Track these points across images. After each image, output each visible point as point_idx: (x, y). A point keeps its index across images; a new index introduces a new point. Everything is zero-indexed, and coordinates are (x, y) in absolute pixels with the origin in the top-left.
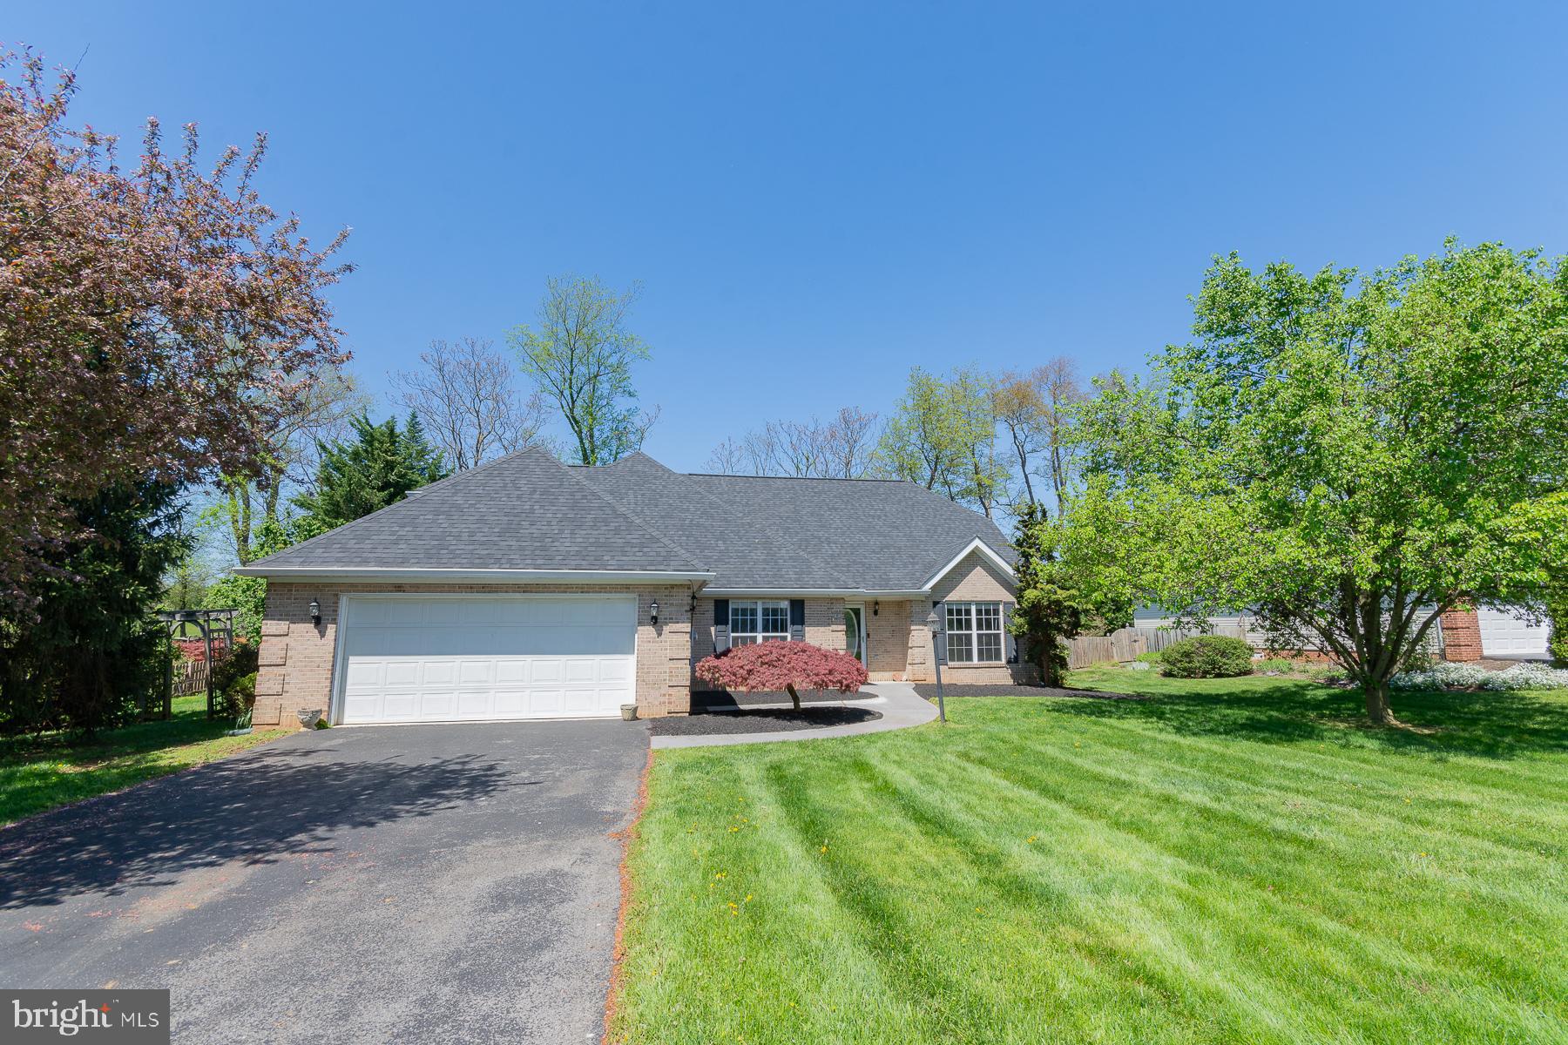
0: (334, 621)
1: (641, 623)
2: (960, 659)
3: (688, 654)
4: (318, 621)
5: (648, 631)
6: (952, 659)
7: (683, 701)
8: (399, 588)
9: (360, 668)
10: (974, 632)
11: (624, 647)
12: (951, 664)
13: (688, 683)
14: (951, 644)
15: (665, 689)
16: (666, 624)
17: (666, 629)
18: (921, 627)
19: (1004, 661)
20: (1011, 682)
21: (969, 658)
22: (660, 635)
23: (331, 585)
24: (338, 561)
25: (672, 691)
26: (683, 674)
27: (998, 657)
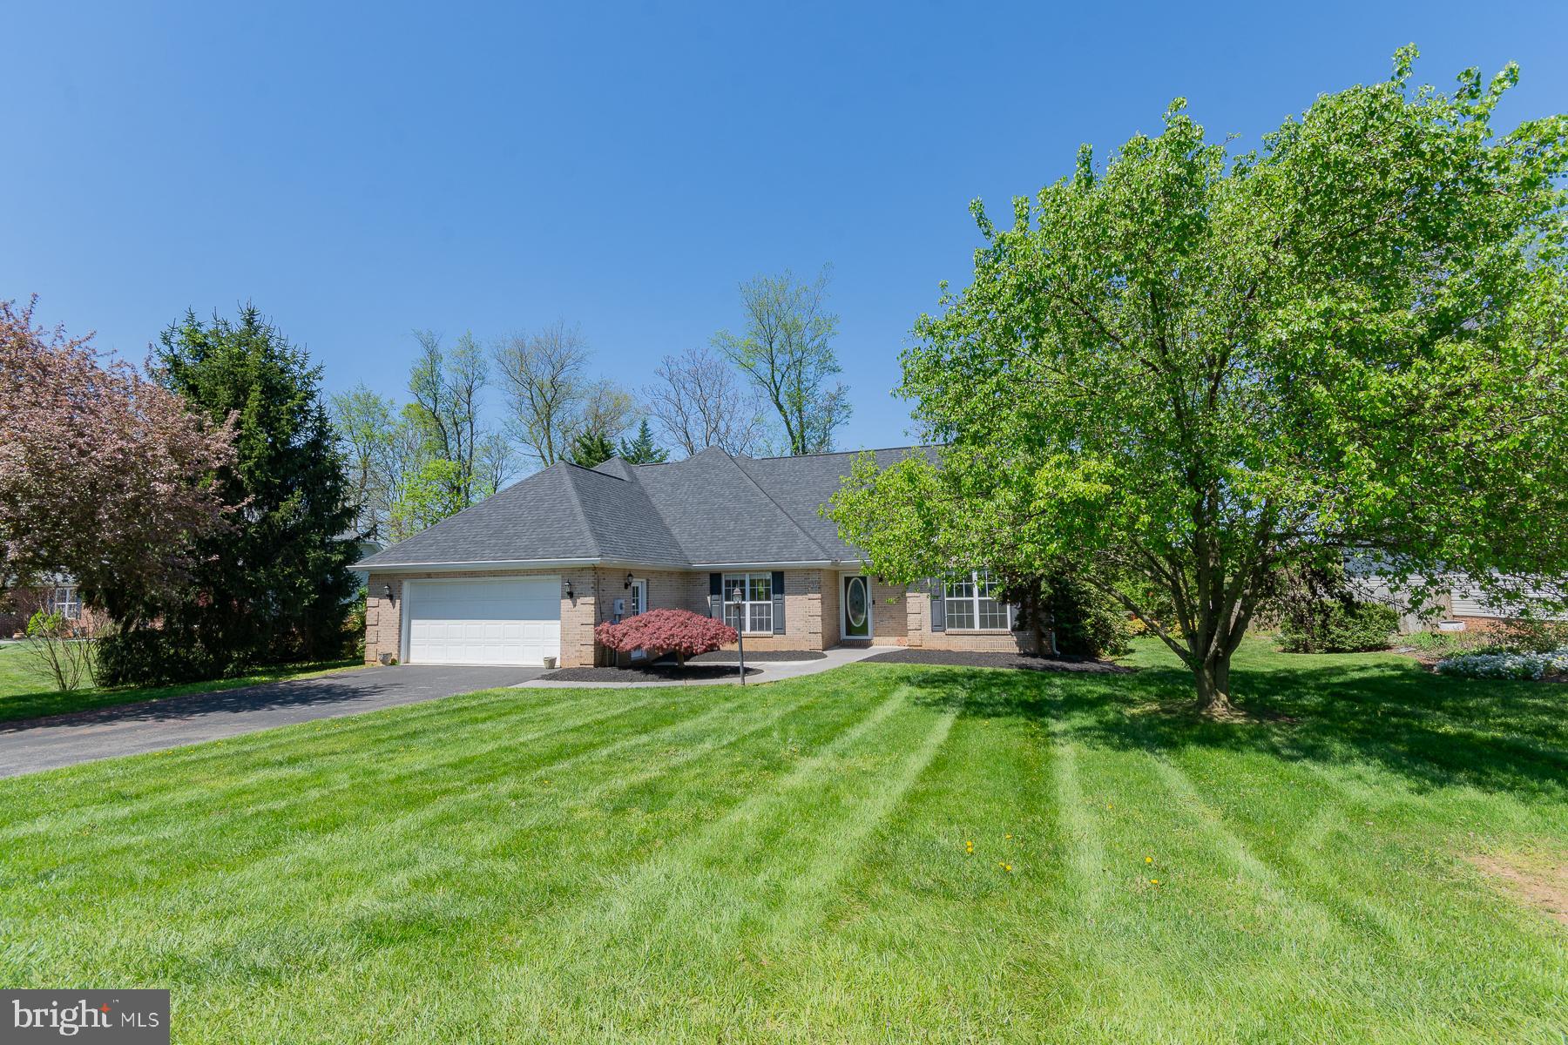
0: (399, 598)
1: (563, 598)
2: (961, 625)
3: (592, 620)
4: (391, 597)
5: (566, 603)
6: (951, 625)
7: (588, 656)
8: (429, 575)
9: (418, 626)
10: (976, 598)
11: (554, 615)
12: (949, 630)
13: (593, 643)
14: (950, 611)
15: (578, 647)
16: (579, 598)
17: (579, 601)
18: (916, 594)
19: (1009, 629)
20: (1017, 650)
21: (971, 625)
22: (575, 606)
23: (397, 575)
24: (397, 560)
25: (582, 648)
26: (589, 634)
27: (1004, 625)
